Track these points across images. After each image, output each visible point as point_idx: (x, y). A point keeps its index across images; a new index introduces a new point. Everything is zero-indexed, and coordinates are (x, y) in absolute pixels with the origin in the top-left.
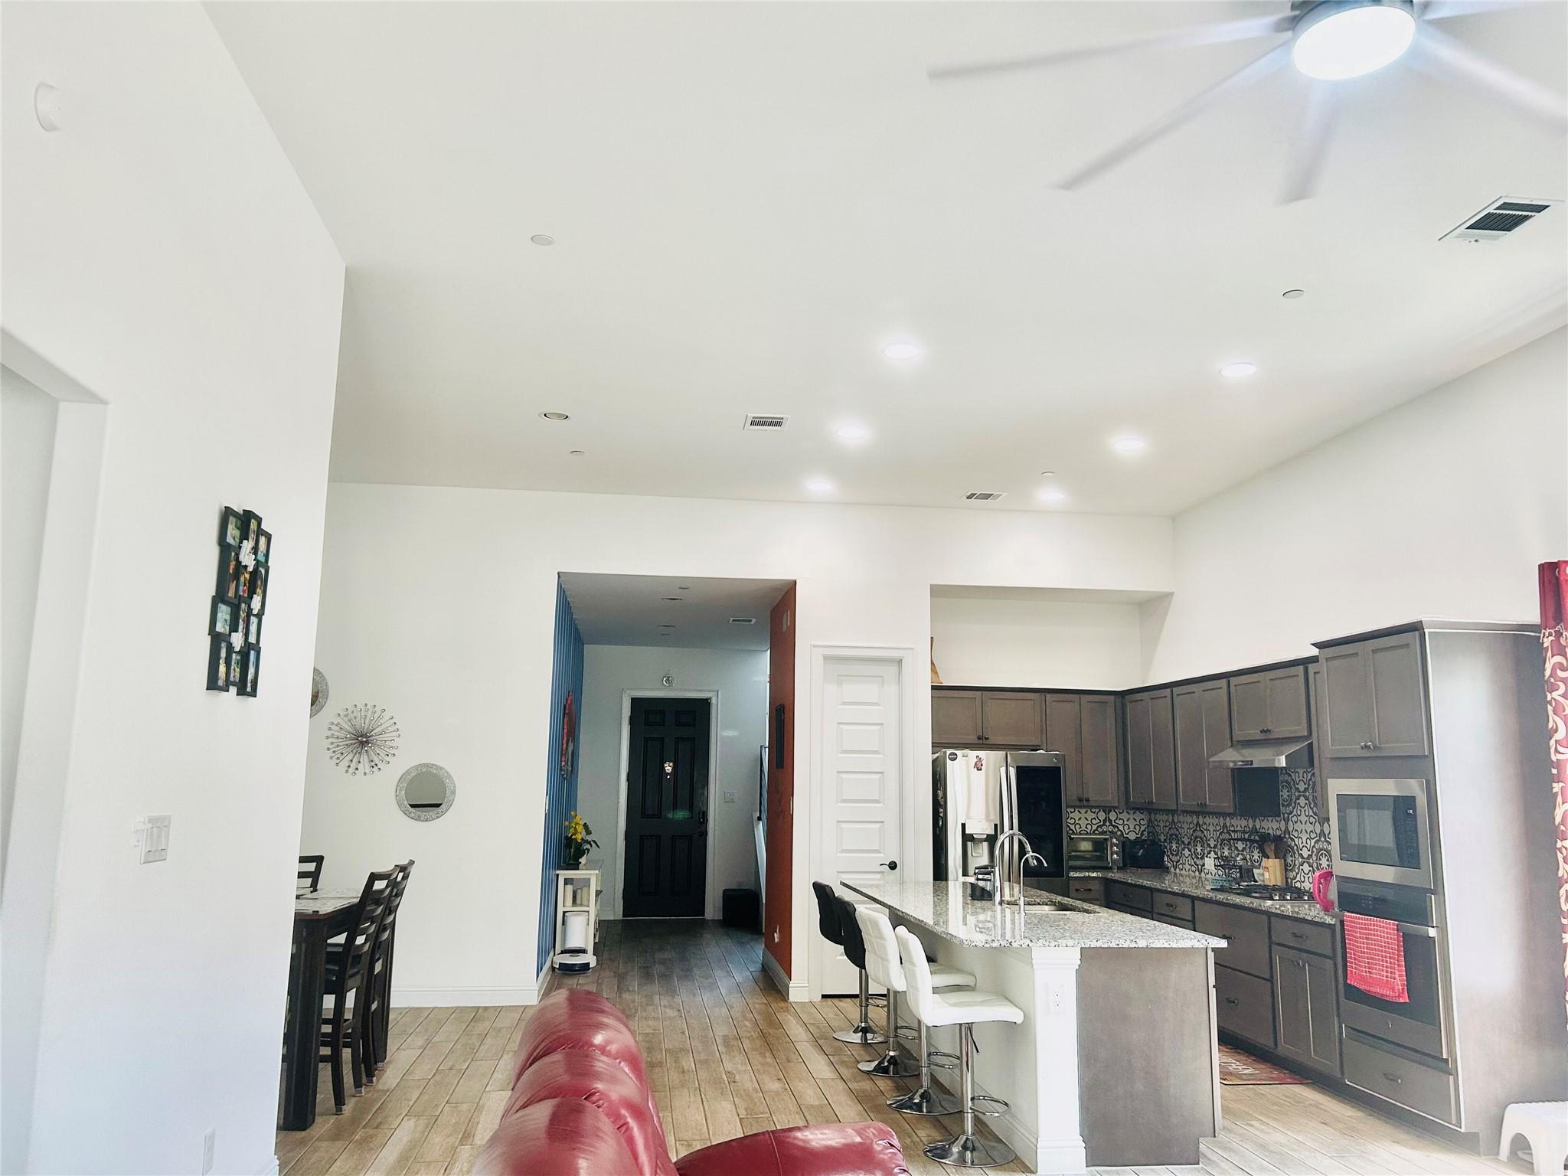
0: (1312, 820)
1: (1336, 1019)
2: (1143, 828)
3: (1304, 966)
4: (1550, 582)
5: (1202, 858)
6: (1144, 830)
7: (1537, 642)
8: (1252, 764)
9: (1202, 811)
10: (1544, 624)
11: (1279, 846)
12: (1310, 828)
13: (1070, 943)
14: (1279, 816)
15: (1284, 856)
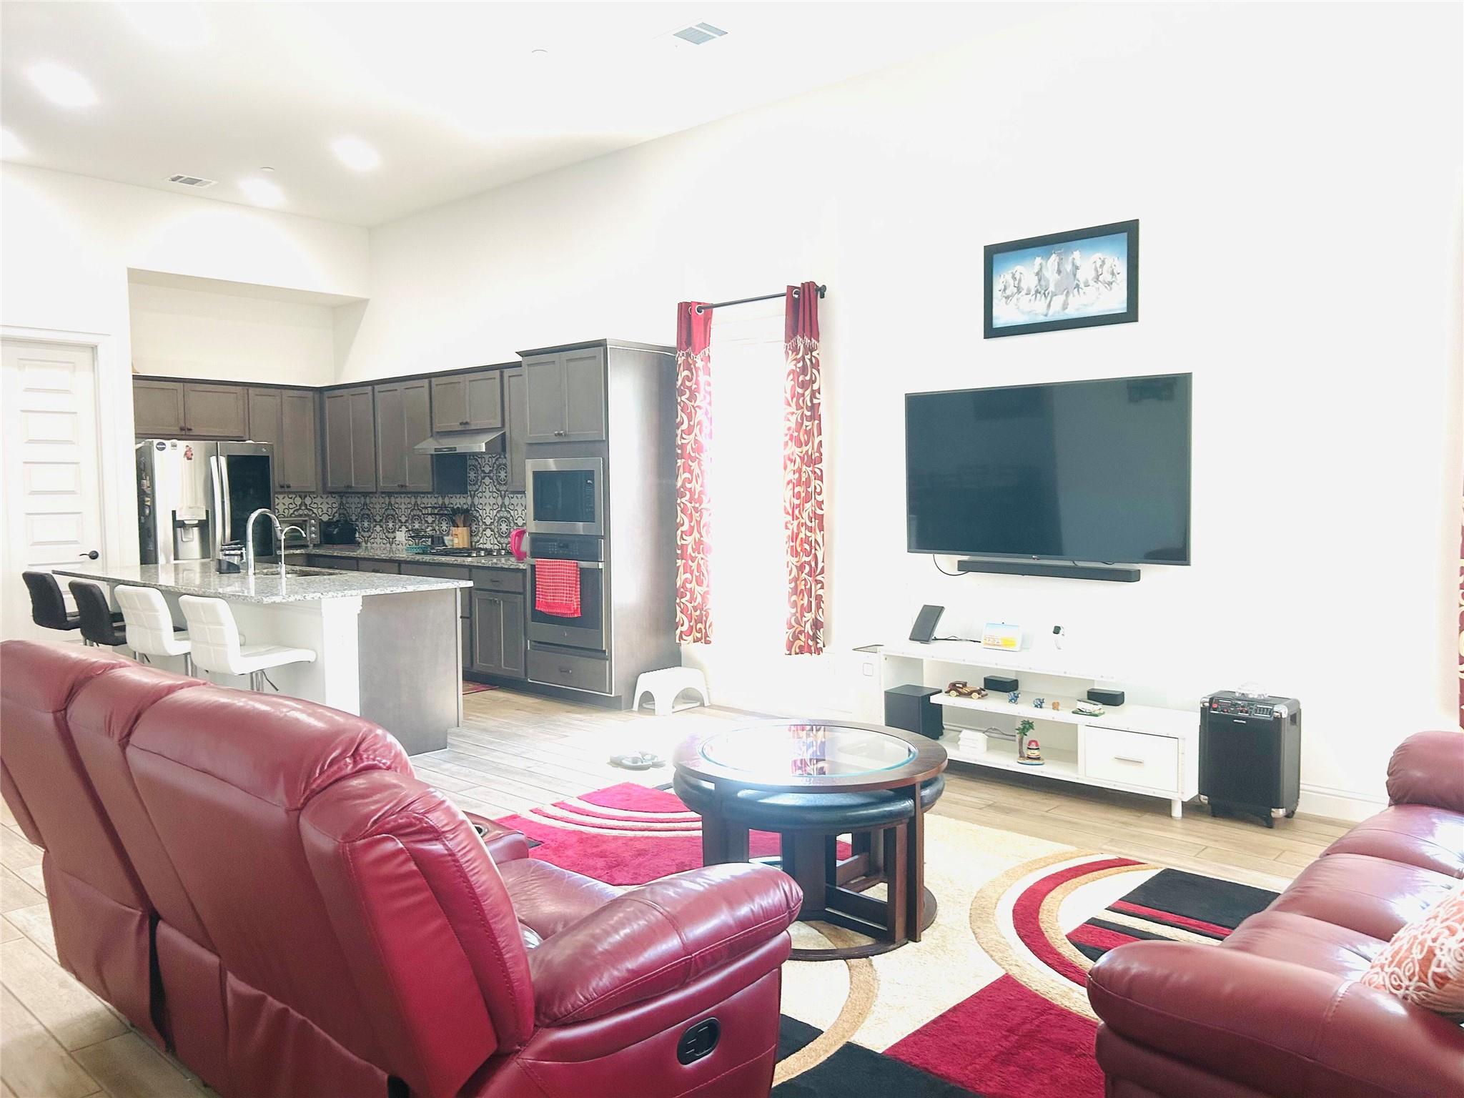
0: (495, 495)
1: (523, 637)
2: (335, 510)
3: (500, 602)
4: (685, 316)
5: (394, 532)
6: (336, 512)
7: (673, 362)
8: (455, 450)
9: (403, 491)
10: (680, 347)
11: (466, 517)
12: (492, 501)
13: (354, 592)
14: (467, 494)
15: (470, 524)
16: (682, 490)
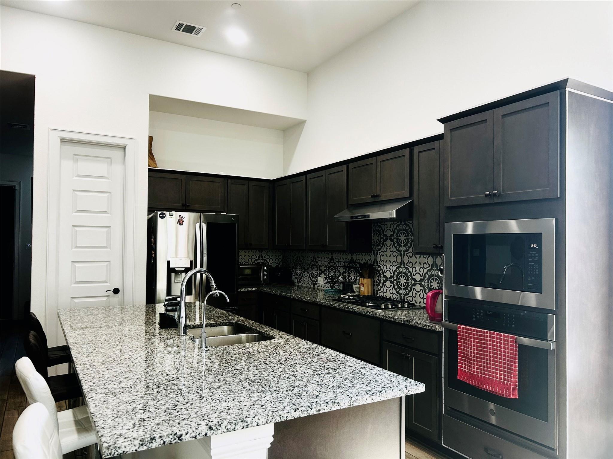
0: (395, 254)
2: (280, 260)
5: (316, 277)
6: (281, 262)
9: (324, 249)
11: (371, 270)
12: (393, 259)
14: (371, 252)
15: (373, 276)
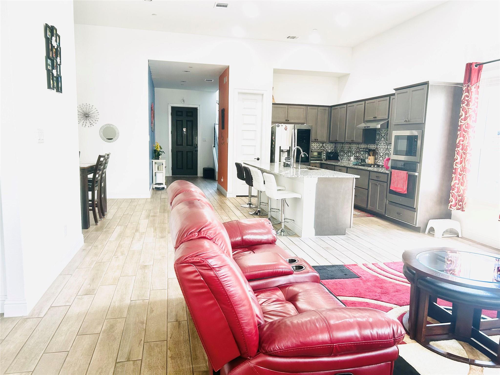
0: (385, 145)
1: (385, 199)
2: (333, 148)
3: (378, 185)
4: (469, 69)
5: (350, 157)
7: (461, 89)
8: (369, 127)
9: (352, 142)
10: (465, 83)
11: (374, 152)
12: (384, 147)
13: (315, 176)
14: (375, 144)
15: (375, 155)
16: (458, 144)
